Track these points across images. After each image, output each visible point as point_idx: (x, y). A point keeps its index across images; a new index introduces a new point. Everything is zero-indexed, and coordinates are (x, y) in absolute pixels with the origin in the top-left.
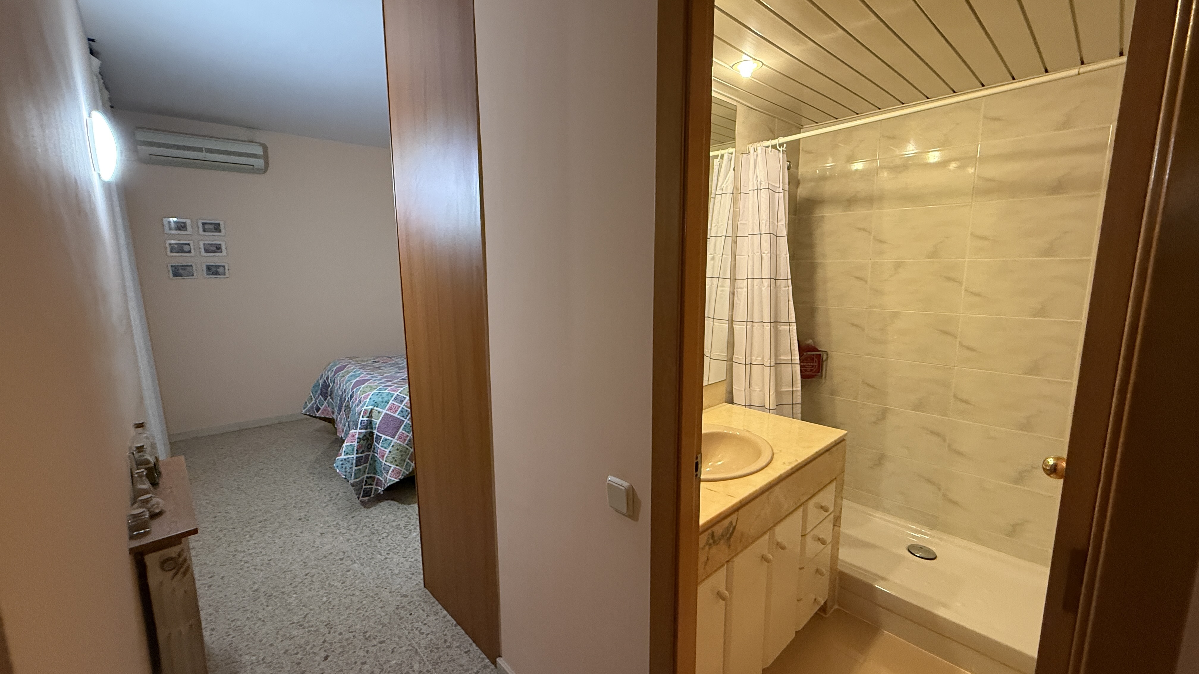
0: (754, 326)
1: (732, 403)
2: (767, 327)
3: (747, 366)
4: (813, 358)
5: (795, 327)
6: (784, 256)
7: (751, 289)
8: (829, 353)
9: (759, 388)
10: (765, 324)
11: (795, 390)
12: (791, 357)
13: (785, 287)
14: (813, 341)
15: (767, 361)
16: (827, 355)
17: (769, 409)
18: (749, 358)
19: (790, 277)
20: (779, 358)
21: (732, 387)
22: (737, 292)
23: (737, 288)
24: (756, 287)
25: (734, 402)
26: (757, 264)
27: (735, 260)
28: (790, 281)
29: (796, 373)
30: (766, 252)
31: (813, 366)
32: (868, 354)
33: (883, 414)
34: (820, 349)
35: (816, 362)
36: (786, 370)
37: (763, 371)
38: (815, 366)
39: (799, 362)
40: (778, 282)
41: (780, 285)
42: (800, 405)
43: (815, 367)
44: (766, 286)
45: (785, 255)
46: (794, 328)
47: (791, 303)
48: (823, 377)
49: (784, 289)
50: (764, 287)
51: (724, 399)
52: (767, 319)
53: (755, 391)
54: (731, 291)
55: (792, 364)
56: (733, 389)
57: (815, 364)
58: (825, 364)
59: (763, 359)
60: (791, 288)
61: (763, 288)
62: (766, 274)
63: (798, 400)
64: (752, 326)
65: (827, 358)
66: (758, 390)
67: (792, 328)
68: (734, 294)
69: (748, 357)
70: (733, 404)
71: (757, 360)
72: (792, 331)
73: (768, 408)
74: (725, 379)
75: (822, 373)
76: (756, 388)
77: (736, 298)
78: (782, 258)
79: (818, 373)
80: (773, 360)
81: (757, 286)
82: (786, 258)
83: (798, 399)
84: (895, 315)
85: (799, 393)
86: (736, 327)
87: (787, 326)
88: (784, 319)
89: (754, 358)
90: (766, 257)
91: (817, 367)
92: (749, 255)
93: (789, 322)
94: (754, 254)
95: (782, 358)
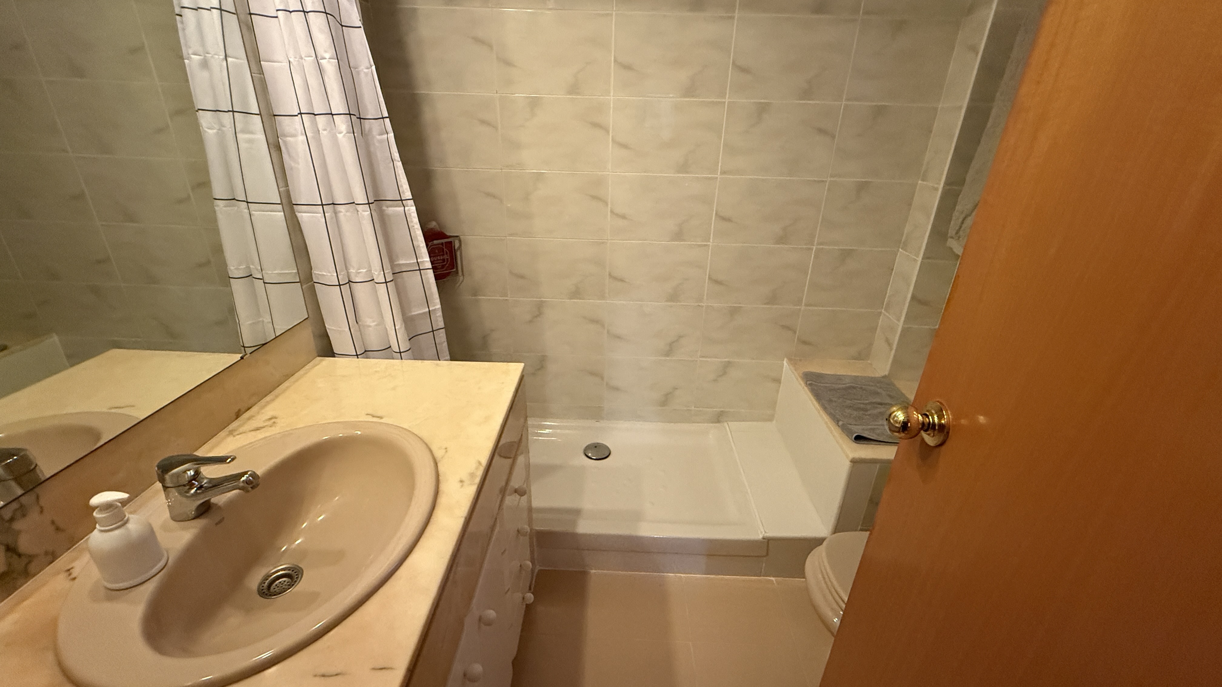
0: (340, 212)
1: (332, 354)
2: (365, 213)
3: (344, 288)
4: (443, 249)
5: (414, 208)
6: (366, 70)
7: (313, 137)
8: (461, 237)
9: (374, 321)
10: (360, 208)
11: (433, 310)
12: (417, 260)
13: (381, 134)
14: (439, 224)
15: (379, 274)
16: (460, 241)
17: (400, 352)
18: (344, 272)
19: (386, 114)
20: (396, 263)
21: (325, 327)
22: (285, 142)
23: (285, 136)
24: (324, 133)
25: (335, 352)
26: (314, 82)
27: (261, 72)
28: (387, 121)
29: (428, 282)
30: (327, 56)
31: (444, 260)
32: (511, 235)
33: (539, 309)
34: (448, 234)
35: (447, 253)
36: (413, 281)
37: (375, 291)
38: (447, 259)
39: (430, 267)
40: (367, 124)
41: (370, 130)
42: (444, 330)
43: (447, 261)
44: (345, 132)
45: (367, 68)
46: (412, 209)
47: (399, 164)
48: (460, 273)
49: (378, 137)
50: (340, 133)
51: (316, 355)
52: (361, 198)
53: (369, 326)
54: (270, 141)
55: (420, 270)
56: (328, 330)
57: (446, 257)
58: (458, 253)
59: (370, 271)
60: (391, 135)
61: (340, 136)
62: (338, 105)
63: (440, 324)
64: (336, 213)
65: (460, 245)
66: (373, 324)
67: (409, 210)
68: (279, 148)
69: (341, 271)
70: (334, 357)
71: (358, 274)
72: (410, 214)
73: (398, 351)
74: (307, 317)
75: (457, 269)
76: (369, 321)
77: (285, 156)
78: (362, 75)
79: (453, 268)
80: (388, 271)
81: (325, 130)
82: (370, 75)
83: (440, 322)
84: (539, 177)
85: (440, 314)
86: (304, 216)
87: (400, 207)
88: (391, 194)
89: (352, 270)
90: (330, 66)
91: (449, 260)
92: (291, 60)
93: (402, 200)
94: (302, 58)
95: (401, 262)
